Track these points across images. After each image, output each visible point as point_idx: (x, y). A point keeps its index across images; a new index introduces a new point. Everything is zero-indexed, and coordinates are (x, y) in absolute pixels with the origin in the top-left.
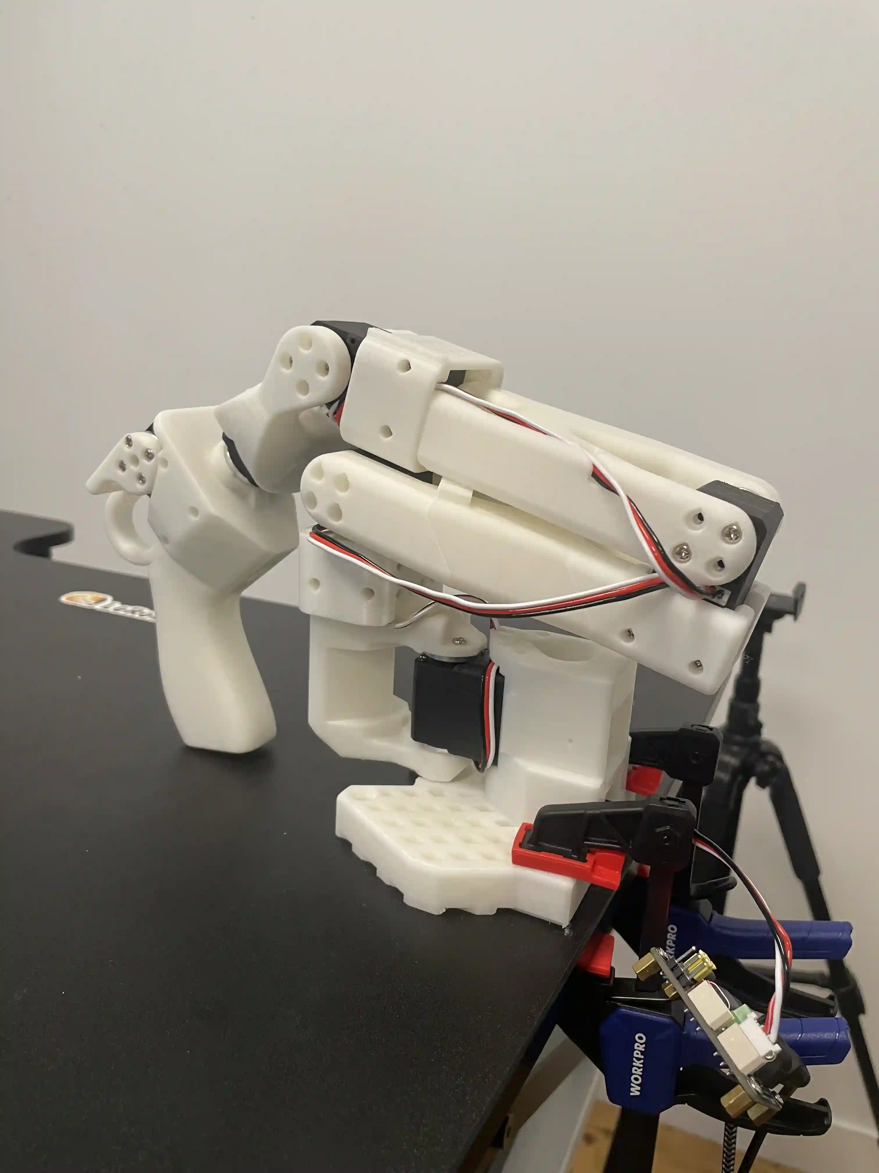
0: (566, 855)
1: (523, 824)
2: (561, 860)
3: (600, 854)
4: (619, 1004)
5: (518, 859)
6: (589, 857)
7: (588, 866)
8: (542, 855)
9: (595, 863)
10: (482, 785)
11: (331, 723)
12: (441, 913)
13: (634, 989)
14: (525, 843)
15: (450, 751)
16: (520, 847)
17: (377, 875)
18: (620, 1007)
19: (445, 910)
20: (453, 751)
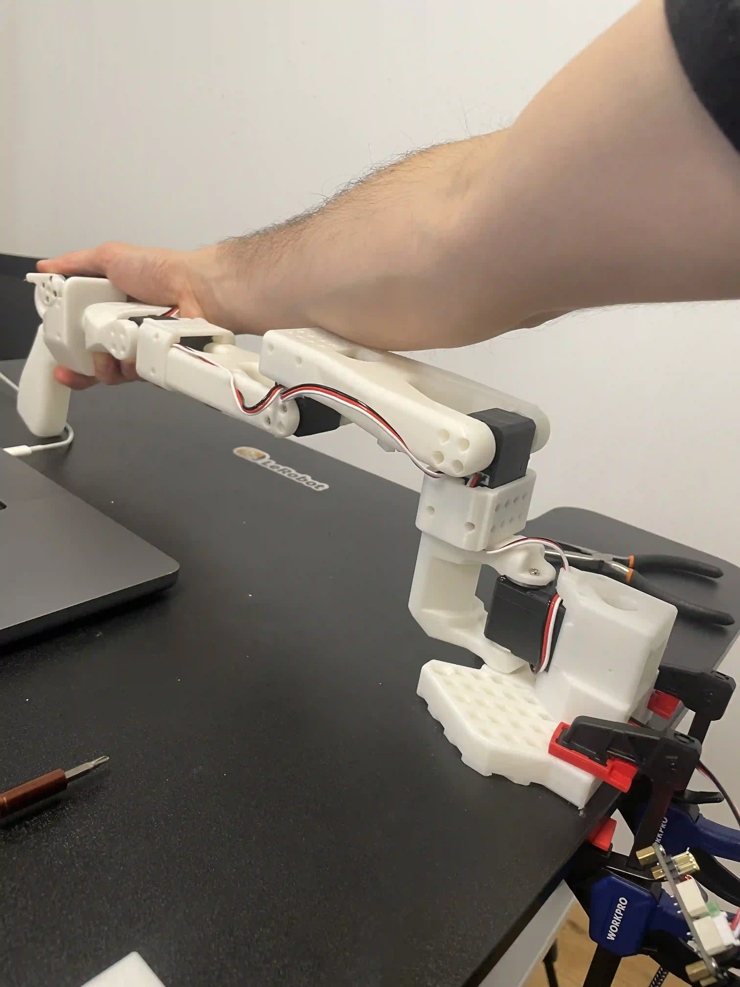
0: (591, 757)
1: (562, 723)
2: (586, 760)
3: (617, 762)
4: (611, 872)
5: (553, 751)
6: (609, 763)
7: (606, 770)
8: (572, 752)
9: (612, 769)
10: (533, 682)
11: (425, 610)
12: (488, 775)
13: (625, 864)
14: (561, 739)
15: (513, 652)
16: (556, 742)
17: (444, 733)
18: (611, 875)
19: (491, 774)
20: (515, 652)
